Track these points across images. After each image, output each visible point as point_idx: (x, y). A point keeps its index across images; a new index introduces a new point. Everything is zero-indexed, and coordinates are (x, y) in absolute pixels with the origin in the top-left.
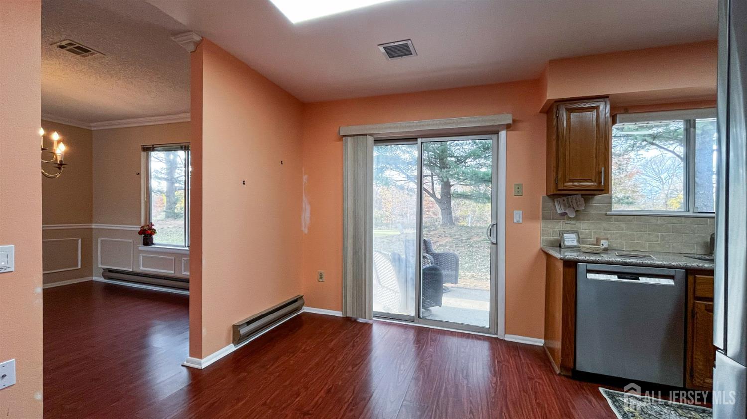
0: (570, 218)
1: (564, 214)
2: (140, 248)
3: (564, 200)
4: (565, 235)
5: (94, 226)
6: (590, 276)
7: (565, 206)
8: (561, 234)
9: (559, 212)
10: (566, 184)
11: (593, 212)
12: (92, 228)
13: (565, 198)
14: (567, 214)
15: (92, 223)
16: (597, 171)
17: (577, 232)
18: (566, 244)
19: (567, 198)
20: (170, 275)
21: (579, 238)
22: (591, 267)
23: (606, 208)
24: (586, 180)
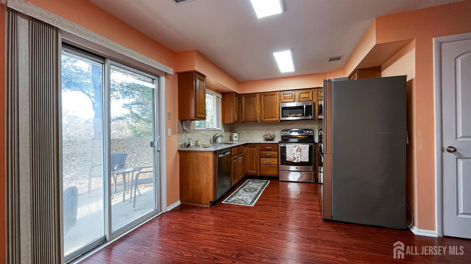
0: (187, 132)
3: (185, 123)
4: (190, 141)
6: (219, 156)
7: (186, 126)
10: (198, 115)
11: (191, 129)
23: (194, 127)
24: (202, 114)
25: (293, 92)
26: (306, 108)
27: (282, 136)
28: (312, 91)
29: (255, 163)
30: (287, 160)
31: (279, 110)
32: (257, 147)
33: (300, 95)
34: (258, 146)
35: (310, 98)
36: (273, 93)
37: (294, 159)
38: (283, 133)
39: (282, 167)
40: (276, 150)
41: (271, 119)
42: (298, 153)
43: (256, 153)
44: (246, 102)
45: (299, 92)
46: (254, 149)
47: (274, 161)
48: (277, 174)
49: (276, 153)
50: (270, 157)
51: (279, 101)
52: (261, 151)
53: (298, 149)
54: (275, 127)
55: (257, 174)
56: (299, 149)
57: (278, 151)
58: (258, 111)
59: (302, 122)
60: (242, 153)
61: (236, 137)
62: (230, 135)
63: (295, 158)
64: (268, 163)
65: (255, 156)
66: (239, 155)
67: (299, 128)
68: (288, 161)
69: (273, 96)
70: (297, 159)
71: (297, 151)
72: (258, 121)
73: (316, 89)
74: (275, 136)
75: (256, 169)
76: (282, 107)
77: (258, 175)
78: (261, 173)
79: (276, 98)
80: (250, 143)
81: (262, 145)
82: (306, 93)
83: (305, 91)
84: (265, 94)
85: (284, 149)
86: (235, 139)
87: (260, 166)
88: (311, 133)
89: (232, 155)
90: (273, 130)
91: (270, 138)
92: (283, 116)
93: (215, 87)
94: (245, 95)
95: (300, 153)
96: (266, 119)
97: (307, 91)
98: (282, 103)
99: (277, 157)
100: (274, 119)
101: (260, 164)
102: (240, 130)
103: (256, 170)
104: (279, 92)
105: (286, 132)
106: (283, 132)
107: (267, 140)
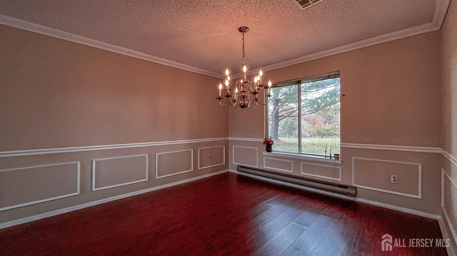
2: (263, 154)
5: (230, 138)
12: (228, 140)
15: (228, 137)
20: (289, 174)
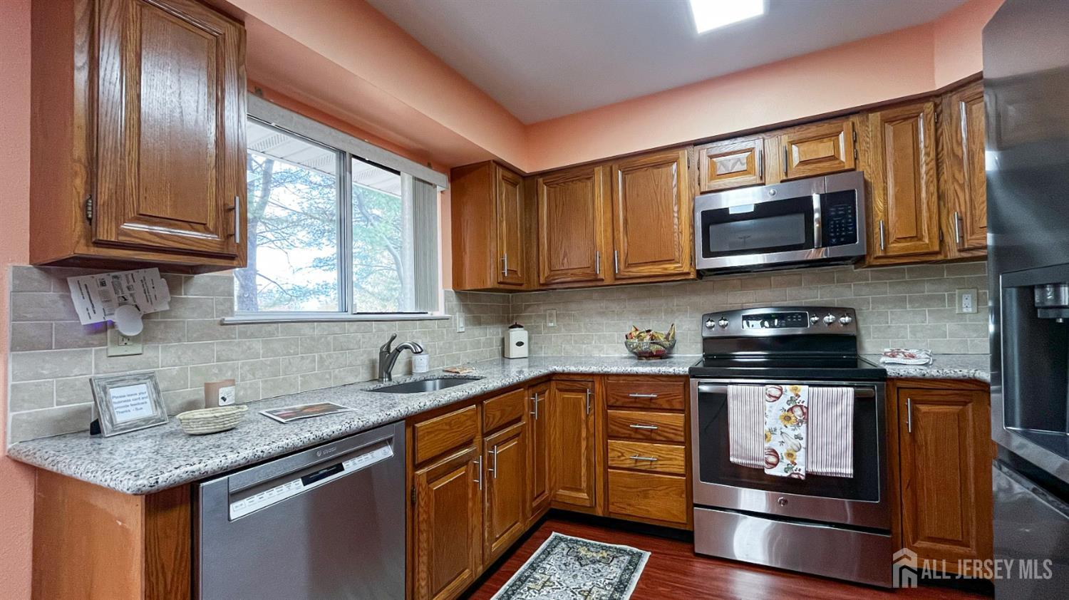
0: (128, 338)
1: (102, 328)
3: (103, 284)
4: (113, 392)
6: (239, 510)
7: (107, 300)
8: (97, 390)
9: (85, 320)
10: (128, 226)
11: (188, 317)
13: (107, 277)
14: (113, 325)
16: (221, 203)
17: (151, 377)
18: (120, 419)
19: (115, 277)
21: (158, 392)
22: (237, 481)
23: (222, 307)
24: (191, 225)
25: (756, 143)
26: (823, 210)
27: (705, 340)
28: (853, 124)
29: (583, 460)
30: (731, 459)
31: (693, 226)
32: (593, 390)
33: (787, 155)
34: (597, 385)
35: (843, 158)
36: (662, 157)
37: (772, 459)
38: (711, 327)
39: (707, 490)
40: (678, 406)
41: (656, 270)
42: (790, 431)
43: (587, 416)
44: (553, 204)
45: (785, 138)
46: (581, 396)
47: (671, 458)
48: (684, 519)
49: (677, 420)
50: (649, 437)
51: (691, 186)
52: (611, 407)
53: (791, 410)
54: (675, 301)
55: (593, 507)
56: (798, 412)
57: (685, 410)
58: (602, 237)
59: (796, 277)
60: (519, 420)
61: (520, 344)
62: (500, 336)
63: (777, 456)
64: (640, 466)
65: (584, 426)
66: (488, 439)
67: (776, 304)
68: (737, 466)
69: (664, 170)
70: (786, 461)
71: (787, 418)
72: (601, 276)
73: (871, 115)
74: (677, 338)
75: (588, 486)
76: (703, 213)
77: (599, 512)
78: (612, 508)
79: (679, 175)
80: (563, 374)
81: (612, 380)
82: (820, 138)
83: (813, 130)
84: (629, 163)
85: (716, 407)
86: (515, 351)
87: (606, 473)
88: (846, 324)
89: (421, 457)
90: (666, 312)
91: (654, 348)
92: (708, 253)
93: (407, 137)
94: (549, 179)
95: (802, 430)
96: (634, 269)
97: (824, 128)
98: (702, 193)
99: (682, 439)
100: (671, 268)
101: (607, 467)
102: (539, 316)
103: (591, 490)
104: (691, 148)
105: (722, 322)
106: (709, 324)
107: (642, 356)
